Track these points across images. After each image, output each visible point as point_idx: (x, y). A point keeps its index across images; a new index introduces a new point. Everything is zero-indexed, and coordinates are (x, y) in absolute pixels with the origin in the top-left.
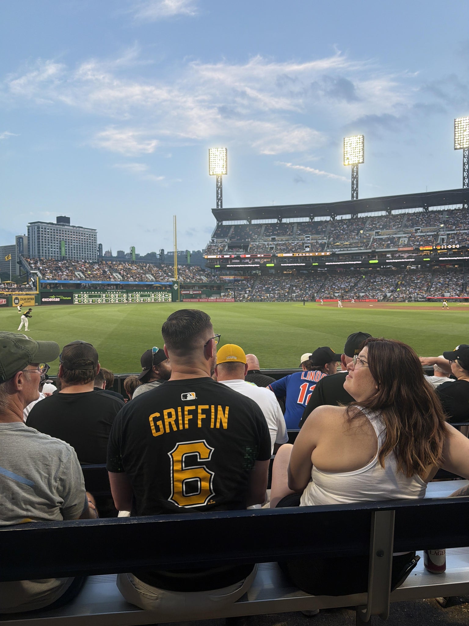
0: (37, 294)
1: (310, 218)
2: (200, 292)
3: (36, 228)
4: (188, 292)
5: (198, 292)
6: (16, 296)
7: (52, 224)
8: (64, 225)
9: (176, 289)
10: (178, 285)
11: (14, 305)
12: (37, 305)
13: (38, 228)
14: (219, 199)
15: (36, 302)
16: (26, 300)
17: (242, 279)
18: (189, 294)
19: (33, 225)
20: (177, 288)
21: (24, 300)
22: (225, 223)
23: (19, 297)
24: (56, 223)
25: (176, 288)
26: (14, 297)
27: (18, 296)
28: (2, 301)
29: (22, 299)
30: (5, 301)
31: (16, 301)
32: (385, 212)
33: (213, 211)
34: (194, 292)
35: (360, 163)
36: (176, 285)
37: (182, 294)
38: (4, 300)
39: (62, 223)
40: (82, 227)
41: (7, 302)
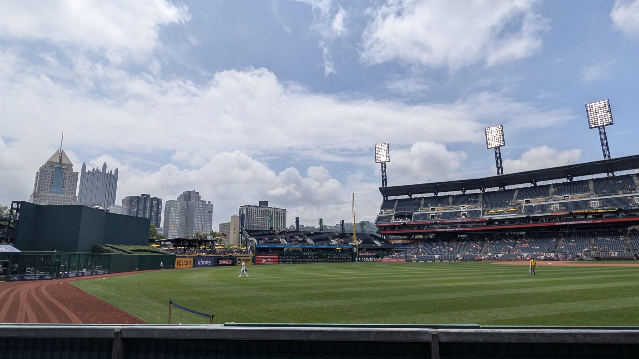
0: (254, 256)
1: (463, 191)
3: (245, 210)
4: (365, 254)
5: (373, 254)
7: (256, 206)
8: (264, 207)
9: (355, 252)
10: (357, 248)
11: (237, 264)
13: (247, 209)
14: (384, 180)
15: (252, 263)
17: (408, 243)
19: (243, 207)
20: (356, 250)
22: (390, 198)
23: (241, 258)
24: (259, 206)
26: (238, 258)
28: (230, 262)
31: (239, 261)
32: (531, 183)
33: (380, 188)
34: (370, 254)
35: (501, 146)
36: (355, 248)
37: (360, 256)
39: (262, 206)
40: (276, 208)
41: (233, 262)
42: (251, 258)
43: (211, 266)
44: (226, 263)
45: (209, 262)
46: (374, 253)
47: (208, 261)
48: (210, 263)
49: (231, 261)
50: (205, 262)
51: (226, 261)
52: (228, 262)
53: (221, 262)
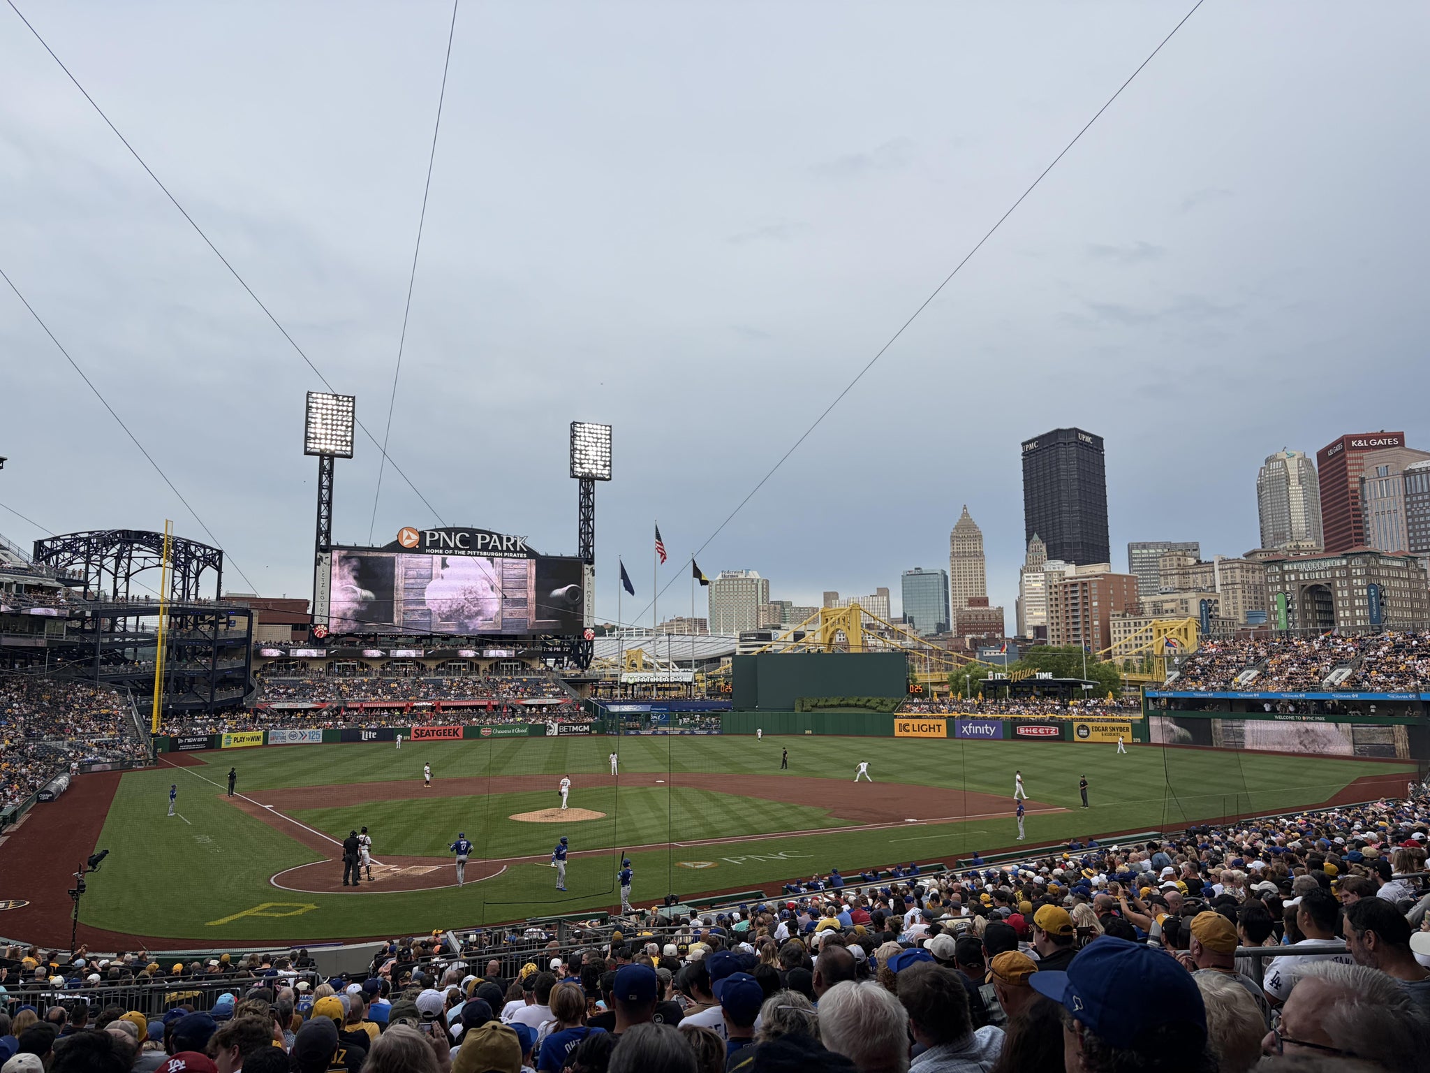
0: (1141, 719)
6: (1082, 723)
11: (1077, 738)
12: (1137, 743)
15: (1134, 736)
16: (1106, 730)
21: (1103, 730)
23: (1089, 724)
26: (1076, 725)
27: (1086, 724)
28: (1050, 731)
29: (1097, 729)
30: (1056, 731)
38: (1053, 729)
41: (1062, 730)
42: (1129, 725)
43: (995, 738)
44: (1039, 733)
45: (989, 730)
47: (986, 727)
48: (992, 732)
49: (1053, 731)
50: (978, 729)
51: (1038, 728)
52: (1045, 731)
53: (1022, 730)
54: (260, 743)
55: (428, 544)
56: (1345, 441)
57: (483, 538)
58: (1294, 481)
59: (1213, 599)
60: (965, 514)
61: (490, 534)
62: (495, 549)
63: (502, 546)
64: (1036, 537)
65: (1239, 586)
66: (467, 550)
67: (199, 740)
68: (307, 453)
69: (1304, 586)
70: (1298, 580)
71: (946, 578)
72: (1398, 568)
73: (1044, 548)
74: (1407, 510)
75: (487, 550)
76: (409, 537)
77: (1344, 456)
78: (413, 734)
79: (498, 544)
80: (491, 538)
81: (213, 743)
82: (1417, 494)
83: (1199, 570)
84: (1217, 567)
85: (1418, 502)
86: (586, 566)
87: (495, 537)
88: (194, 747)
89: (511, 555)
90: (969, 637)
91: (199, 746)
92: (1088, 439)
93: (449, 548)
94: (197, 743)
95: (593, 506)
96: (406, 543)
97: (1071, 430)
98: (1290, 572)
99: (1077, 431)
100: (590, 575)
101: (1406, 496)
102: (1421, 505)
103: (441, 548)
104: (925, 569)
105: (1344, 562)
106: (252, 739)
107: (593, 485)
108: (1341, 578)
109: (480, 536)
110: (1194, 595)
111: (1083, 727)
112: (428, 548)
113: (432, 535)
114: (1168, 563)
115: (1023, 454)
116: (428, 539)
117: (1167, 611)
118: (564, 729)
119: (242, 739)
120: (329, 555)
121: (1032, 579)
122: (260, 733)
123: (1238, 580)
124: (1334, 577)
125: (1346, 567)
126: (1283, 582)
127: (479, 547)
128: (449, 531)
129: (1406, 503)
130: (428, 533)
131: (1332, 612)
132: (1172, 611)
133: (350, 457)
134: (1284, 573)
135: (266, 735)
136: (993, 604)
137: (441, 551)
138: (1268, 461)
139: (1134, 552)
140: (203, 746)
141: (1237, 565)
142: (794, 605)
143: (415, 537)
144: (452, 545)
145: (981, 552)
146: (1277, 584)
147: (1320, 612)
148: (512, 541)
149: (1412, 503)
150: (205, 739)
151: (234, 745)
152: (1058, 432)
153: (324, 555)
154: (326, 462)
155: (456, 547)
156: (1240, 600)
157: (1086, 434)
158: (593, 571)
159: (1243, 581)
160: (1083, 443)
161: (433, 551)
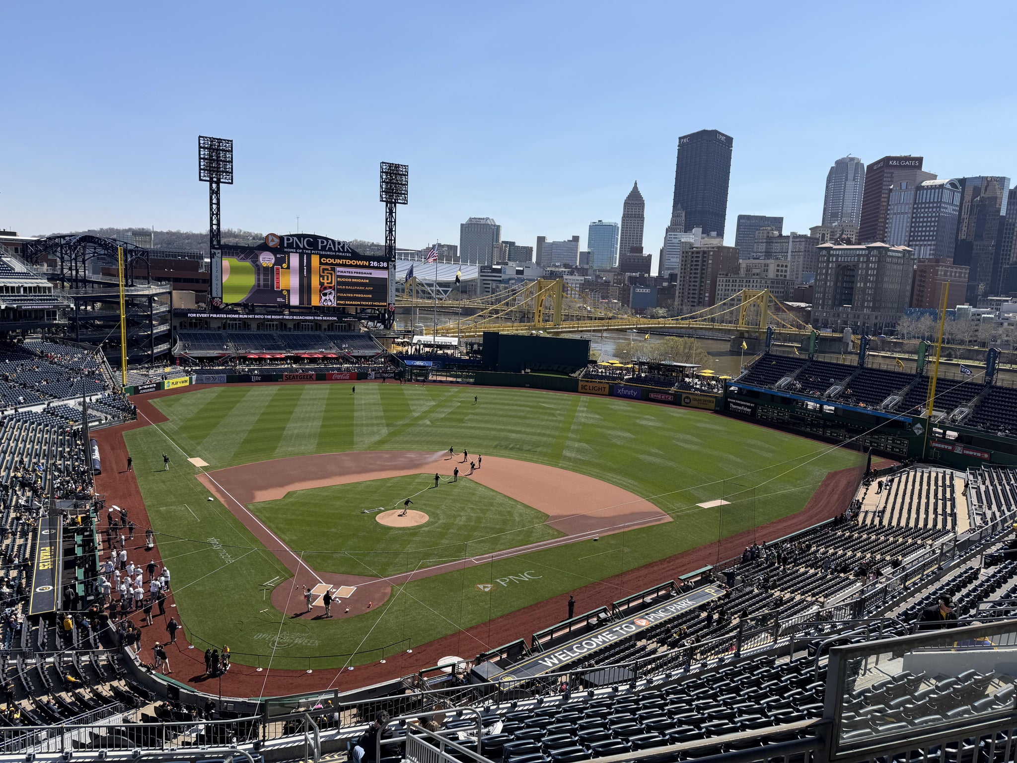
2: (986, 456)
4: (950, 448)
5: (979, 454)
6: (687, 395)
10: (924, 426)
11: (683, 403)
16: (701, 400)
18: (952, 452)
20: (921, 432)
21: (699, 401)
25: (918, 432)
27: (690, 396)
28: (668, 398)
29: (695, 400)
30: (672, 398)
36: (919, 425)
37: (932, 448)
38: (670, 396)
42: (714, 400)
43: (637, 398)
44: (662, 398)
45: (633, 393)
46: (981, 452)
48: (636, 394)
49: (670, 398)
50: (627, 392)
51: (662, 395)
52: (665, 397)
53: (652, 396)
54: (187, 384)
55: (285, 245)
56: (887, 159)
57: (322, 242)
58: (851, 177)
59: (784, 264)
60: (635, 187)
61: (327, 239)
62: (330, 249)
63: (335, 248)
64: (679, 206)
65: (802, 253)
66: (311, 250)
67: (151, 386)
68: (201, 180)
69: (839, 266)
70: (837, 261)
71: (618, 228)
72: (898, 257)
73: (684, 214)
74: (913, 213)
75: (327, 251)
76: (273, 240)
77: (883, 171)
78: (284, 378)
79: (332, 246)
80: (328, 242)
81: (159, 386)
82: (922, 203)
83: (780, 241)
84: (791, 240)
85: (921, 208)
86: (390, 263)
87: (330, 241)
88: (148, 390)
89: (341, 254)
90: (629, 274)
91: (151, 390)
92: (723, 138)
93: (300, 248)
94: (150, 388)
95: (395, 222)
96: (271, 244)
97: (712, 131)
98: (833, 255)
99: (715, 132)
100: (393, 270)
101: (915, 203)
102: (923, 210)
103: (294, 248)
104: (603, 221)
105: (867, 252)
106: (183, 382)
107: (395, 206)
108: (863, 262)
109: (320, 240)
110: (773, 261)
111: (687, 398)
112: (286, 248)
113: (288, 239)
114: (761, 235)
115: (679, 146)
116: (286, 242)
117: (754, 275)
118: (378, 375)
119: (177, 383)
120: (220, 251)
121: (673, 236)
122: (187, 378)
123: (803, 250)
124: (859, 261)
125: (867, 256)
126: (828, 261)
127: (320, 248)
128: (300, 237)
129: (914, 208)
130: (285, 238)
131: (853, 282)
132: (757, 274)
133: (232, 183)
134: (830, 255)
135: (191, 379)
136: (646, 252)
137: (294, 251)
138: (837, 162)
139: (741, 221)
140: (154, 389)
141: (804, 239)
142: (517, 244)
143: (277, 241)
144: (302, 247)
145: (643, 215)
146: (824, 262)
147: (846, 282)
148: (342, 245)
149: (917, 208)
150: (155, 385)
151: (172, 387)
152: (704, 132)
153: (217, 251)
154: (214, 186)
155: (304, 248)
156: (801, 263)
157: (723, 135)
158: (395, 266)
159: (805, 251)
160: (720, 141)
161: (289, 250)
